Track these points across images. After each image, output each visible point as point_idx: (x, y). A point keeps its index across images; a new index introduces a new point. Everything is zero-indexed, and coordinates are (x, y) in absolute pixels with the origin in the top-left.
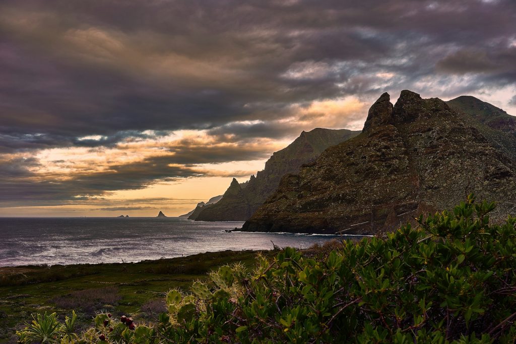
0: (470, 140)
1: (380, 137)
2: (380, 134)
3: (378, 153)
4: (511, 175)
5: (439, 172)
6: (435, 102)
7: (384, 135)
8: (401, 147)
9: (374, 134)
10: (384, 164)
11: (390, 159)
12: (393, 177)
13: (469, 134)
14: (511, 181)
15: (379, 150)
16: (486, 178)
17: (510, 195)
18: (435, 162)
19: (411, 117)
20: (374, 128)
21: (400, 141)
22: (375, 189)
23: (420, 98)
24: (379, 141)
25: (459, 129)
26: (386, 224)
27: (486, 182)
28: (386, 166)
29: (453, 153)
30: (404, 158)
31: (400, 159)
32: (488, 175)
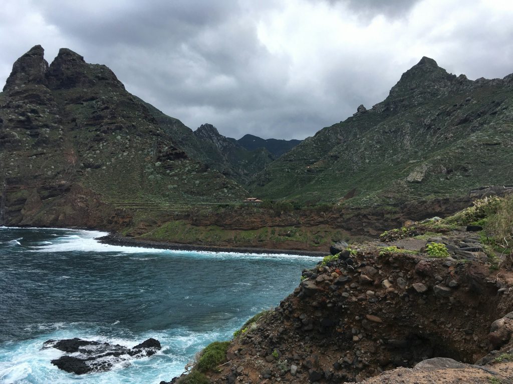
0: (140, 116)
1: (26, 98)
2: (27, 94)
3: (20, 117)
4: (185, 157)
5: (101, 148)
6: (101, 68)
7: (32, 96)
8: (55, 114)
9: (18, 93)
10: (28, 132)
11: (38, 127)
12: (40, 149)
13: (139, 111)
14: (186, 163)
15: (23, 114)
16: (159, 159)
17: (185, 179)
18: (98, 135)
19: (70, 82)
20: (19, 85)
21: (54, 107)
22: (12, 164)
23: (84, 62)
24: (24, 103)
25: (128, 103)
26: (23, 211)
27: (158, 164)
28: (31, 135)
29: (120, 128)
30: (57, 128)
31: (52, 128)
32: (161, 155)
